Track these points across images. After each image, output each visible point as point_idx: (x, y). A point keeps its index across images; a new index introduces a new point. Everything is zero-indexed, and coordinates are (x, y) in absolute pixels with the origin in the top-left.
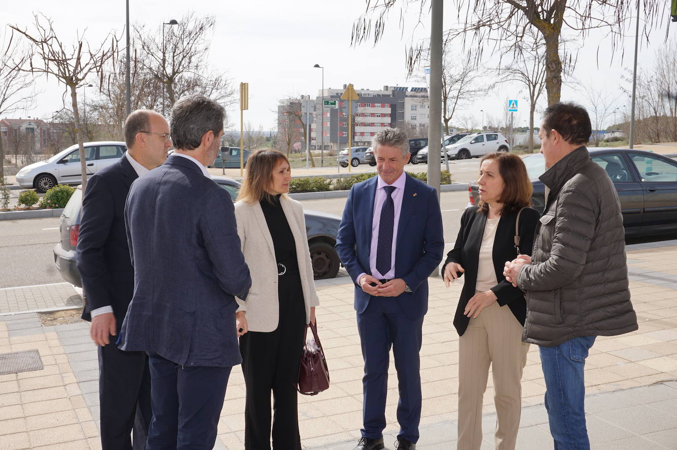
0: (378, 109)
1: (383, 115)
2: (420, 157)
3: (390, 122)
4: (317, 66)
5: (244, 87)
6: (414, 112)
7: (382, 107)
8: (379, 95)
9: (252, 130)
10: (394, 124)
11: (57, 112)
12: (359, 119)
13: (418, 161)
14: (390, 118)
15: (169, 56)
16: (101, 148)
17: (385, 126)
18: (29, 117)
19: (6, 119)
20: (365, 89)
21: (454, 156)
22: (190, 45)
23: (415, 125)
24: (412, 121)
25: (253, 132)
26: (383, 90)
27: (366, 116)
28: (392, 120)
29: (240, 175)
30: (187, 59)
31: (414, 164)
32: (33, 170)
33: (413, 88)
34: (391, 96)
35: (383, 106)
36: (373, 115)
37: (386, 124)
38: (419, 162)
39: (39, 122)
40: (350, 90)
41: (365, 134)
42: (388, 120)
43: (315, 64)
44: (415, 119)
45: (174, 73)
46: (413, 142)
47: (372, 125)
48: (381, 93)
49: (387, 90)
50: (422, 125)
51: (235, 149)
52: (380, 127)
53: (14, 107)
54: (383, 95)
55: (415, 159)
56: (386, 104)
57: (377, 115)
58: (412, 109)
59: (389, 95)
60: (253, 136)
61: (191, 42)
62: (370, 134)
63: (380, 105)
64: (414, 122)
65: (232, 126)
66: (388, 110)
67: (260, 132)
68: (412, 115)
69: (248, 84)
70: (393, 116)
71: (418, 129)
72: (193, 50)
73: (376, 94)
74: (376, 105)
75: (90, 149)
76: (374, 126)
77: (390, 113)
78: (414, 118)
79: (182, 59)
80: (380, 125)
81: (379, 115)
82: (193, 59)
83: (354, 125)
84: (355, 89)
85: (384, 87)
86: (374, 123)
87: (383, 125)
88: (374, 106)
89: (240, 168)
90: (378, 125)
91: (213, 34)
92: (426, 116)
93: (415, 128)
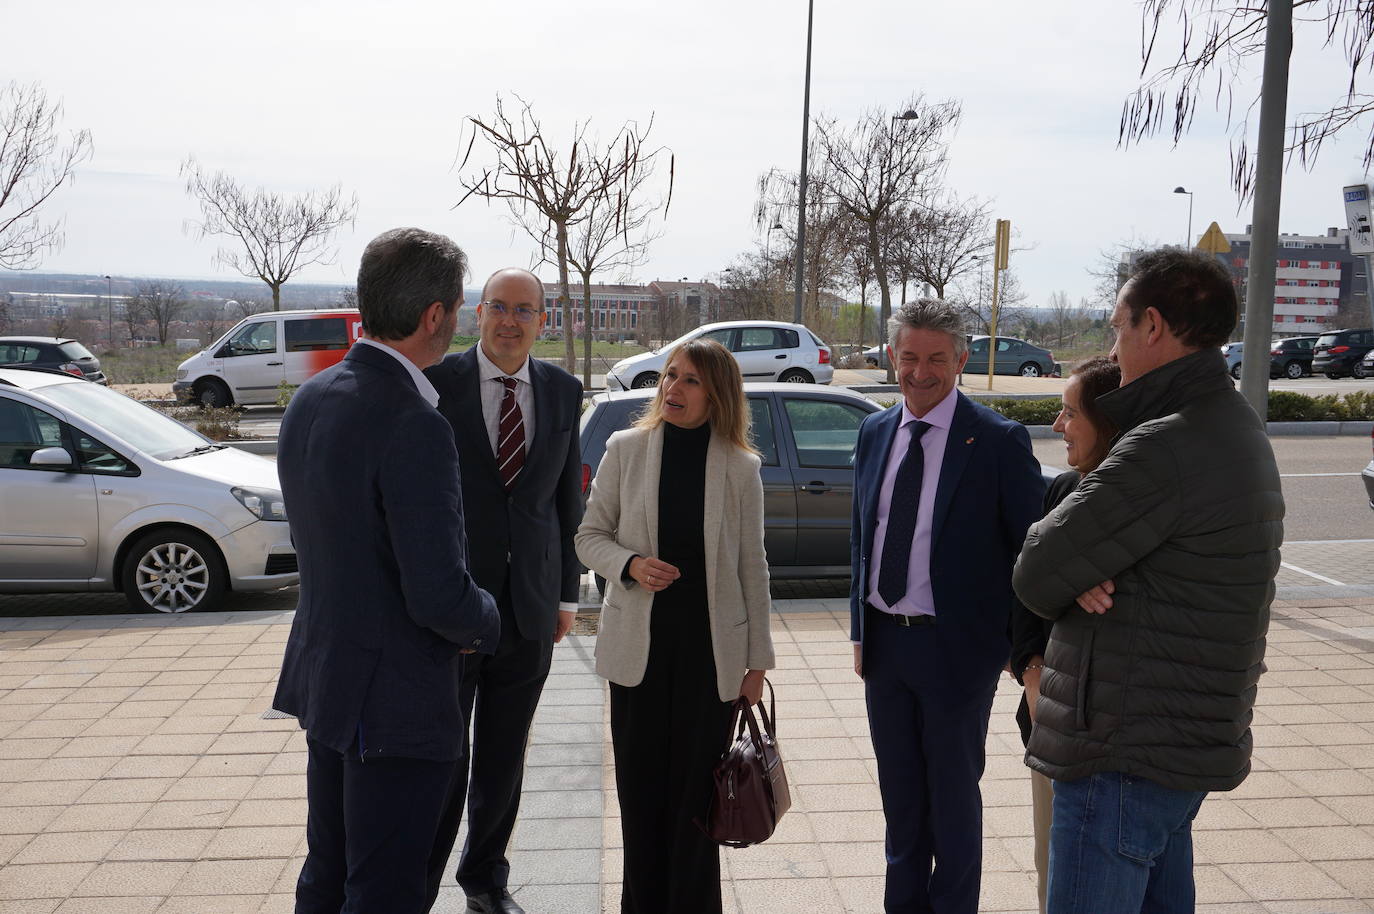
0: (1315, 272)
1: (1324, 283)
2: (1370, 364)
3: (1337, 297)
4: (1180, 190)
5: (1003, 227)
7: (1322, 268)
8: (1316, 245)
10: (1345, 300)
11: (728, 270)
12: (1279, 291)
13: (1366, 371)
14: (1338, 289)
15: (874, 171)
16: (744, 332)
17: (1326, 303)
18: (685, 279)
20: (1290, 234)
22: (913, 154)
25: (1069, 310)
26: (1326, 235)
27: (1288, 284)
28: (1341, 293)
29: (987, 387)
30: (908, 179)
31: (1357, 377)
32: (633, 366)
34: (1343, 248)
35: (1325, 266)
36: (1303, 283)
37: (1328, 301)
38: (1368, 376)
40: (1213, 235)
41: (1284, 319)
42: (1333, 293)
43: (1176, 187)
45: (881, 204)
46: (1358, 336)
47: (1301, 301)
48: (1321, 242)
49: (1335, 235)
52: (1317, 306)
53: (611, 261)
54: (1326, 245)
55: (1361, 368)
56: (1331, 263)
57: (1311, 282)
59: (1339, 246)
60: (1051, 320)
61: (915, 147)
62: (1294, 319)
63: (1319, 263)
66: (1335, 274)
67: (1081, 311)
70: (1344, 285)
72: (919, 161)
73: (1311, 242)
74: (1311, 263)
75: (729, 333)
76: (1304, 303)
77: (1338, 278)
79: (898, 178)
80: (1316, 301)
81: (1315, 283)
82: (920, 179)
84: (1223, 232)
85: (1330, 229)
86: (1304, 298)
87: (1322, 301)
88: (1307, 267)
89: (987, 374)
90: (1313, 301)
91: (955, 135)
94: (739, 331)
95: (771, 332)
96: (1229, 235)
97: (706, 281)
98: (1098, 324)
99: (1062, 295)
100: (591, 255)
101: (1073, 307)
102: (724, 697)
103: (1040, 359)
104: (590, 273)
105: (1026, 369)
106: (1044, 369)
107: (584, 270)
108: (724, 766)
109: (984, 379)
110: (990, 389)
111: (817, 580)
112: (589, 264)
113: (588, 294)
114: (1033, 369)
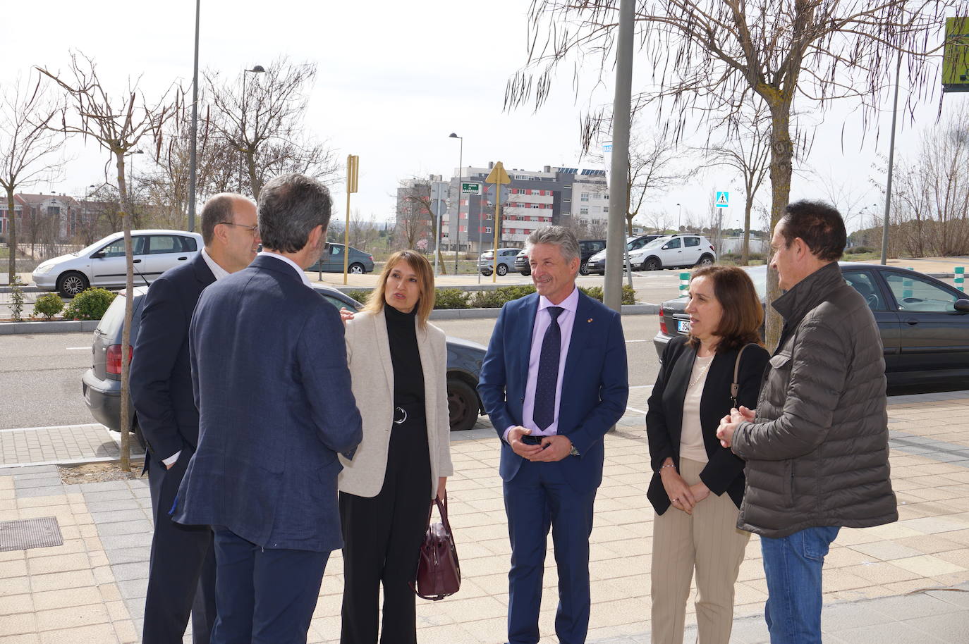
0: (535, 197)
1: (543, 206)
2: (593, 265)
3: (551, 216)
4: (454, 135)
5: (353, 161)
6: (585, 203)
7: (541, 195)
8: (537, 178)
9: (360, 221)
10: (557, 218)
11: (91, 186)
12: (508, 211)
13: (590, 270)
14: (552, 210)
15: (251, 115)
16: (152, 239)
17: (544, 221)
18: (54, 192)
19: (21, 194)
20: (519, 170)
21: (639, 265)
22: (280, 102)
23: (586, 222)
24: (583, 215)
26: (543, 171)
27: (518, 206)
28: (554, 213)
29: (343, 282)
30: (275, 121)
31: (583, 274)
32: (57, 266)
33: (585, 171)
34: (554, 181)
35: (543, 194)
36: (528, 205)
37: (546, 219)
38: (591, 273)
39: (67, 200)
40: (498, 170)
41: (517, 231)
42: (549, 213)
43: (451, 133)
44: (587, 213)
45: (257, 139)
46: (583, 245)
47: (527, 218)
48: (540, 176)
49: (549, 171)
50: (595, 222)
51: (337, 246)
52: (538, 222)
53: (34, 178)
54: (543, 179)
55: (586, 267)
56: (547, 191)
57: (533, 205)
58: (582, 199)
59: (551, 179)
60: (362, 228)
62: (523, 231)
63: (538, 191)
64: (585, 217)
66: (549, 199)
67: (371, 224)
68: (583, 208)
69: (358, 157)
70: (556, 207)
71: (589, 226)
72: (284, 108)
73: (534, 176)
74: (533, 191)
75: (137, 239)
76: (529, 220)
77: (552, 202)
78: (585, 212)
79: (269, 120)
80: (537, 219)
81: (536, 206)
82: (283, 120)
83: (502, 217)
84: (505, 169)
85: (545, 167)
86: (529, 217)
87: (541, 219)
88: (530, 194)
89: (343, 272)
90: (535, 219)
91: (312, 88)
92: (602, 209)
93: (586, 226)
94: (148, 237)
95: (172, 239)
97: (64, 195)
98: (382, 234)
100: (14, 174)
101: (365, 221)
103: (363, 261)
104: (13, 188)
105: (353, 268)
106: (366, 268)
107: (8, 185)
109: (341, 275)
110: (345, 284)
112: (13, 179)
113: (11, 206)
114: (359, 268)
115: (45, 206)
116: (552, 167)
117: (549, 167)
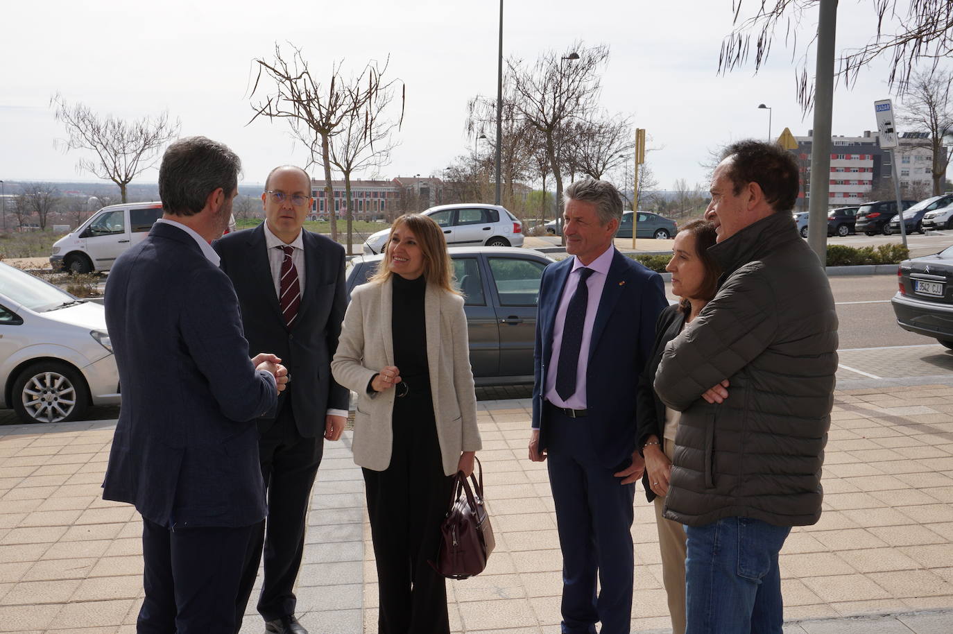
0: (855, 162)
1: (862, 170)
2: (894, 225)
3: (871, 179)
4: (763, 106)
5: (640, 134)
6: (906, 165)
7: (861, 159)
8: (856, 143)
9: (686, 190)
10: (877, 181)
11: (448, 169)
12: (833, 176)
13: (892, 230)
14: (872, 174)
15: (549, 96)
16: (461, 212)
17: (864, 184)
18: (418, 175)
20: (838, 136)
21: (942, 224)
22: (576, 83)
23: (907, 183)
24: (902, 177)
25: (687, 192)
26: (863, 137)
27: (837, 171)
28: (874, 176)
29: (632, 247)
31: (886, 234)
33: (905, 134)
34: (874, 145)
35: (862, 158)
36: (847, 170)
37: (865, 182)
38: (893, 233)
39: (436, 181)
40: (786, 137)
41: (836, 195)
42: (868, 176)
43: (762, 103)
44: (908, 175)
45: (554, 119)
46: (886, 205)
47: (847, 182)
48: (860, 141)
49: (869, 136)
50: (917, 183)
51: (643, 214)
52: (857, 186)
53: (365, 163)
54: (863, 143)
55: (888, 228)
56: (867, 155)
57: (853, 169)
58: (909, 162)
59: (871, 144)
61: (578, 78)
62: (842, 195)
63: (858, 156)
64: (906, 179)
65: (655, 185)
66: (869, 163)
68: (904, 170)
69: (645, 130)
70: (876, 170)
71: (910, 188)
72: (581, 88)
73: (853, 141)
74: (853, 156)
75: (450, 213)
76: (849, 184)
77: (872, 166)
78: (906, 174)
79: (566, 101)
80: (857, 182)
81: (855, 170)
82: (581, 101)
84: (794, 135)
85: (865, 132)
86: (848, 181)
87: (861, 182)
88: (850, 158)
89: (632, 238)
90: (855, 182)
91: (606, 68)
92: (924, 170)
93: (907, 187)
94: (457, 211)
95: (479, 211)
96: (797, 137)
97: (433, 177)
99: (683, 180)
100: (350, 159)
102: (447, 473)
103: (668, 227)
104: (350, 172)
105: (659, 234)
106: (670, 234)
107: (345, 170)
108: (448, 522)
109: (630, 241)
110: (634, 248)
111: (515, 386)
112: (349, 165)
113: (348, 187)
114: (664, 233)
115: (417, 187)
116: (872, 132)
117: (869, 132)
